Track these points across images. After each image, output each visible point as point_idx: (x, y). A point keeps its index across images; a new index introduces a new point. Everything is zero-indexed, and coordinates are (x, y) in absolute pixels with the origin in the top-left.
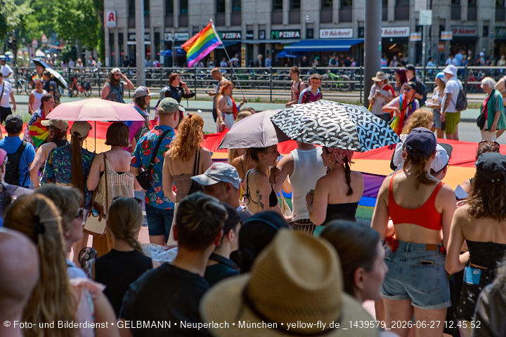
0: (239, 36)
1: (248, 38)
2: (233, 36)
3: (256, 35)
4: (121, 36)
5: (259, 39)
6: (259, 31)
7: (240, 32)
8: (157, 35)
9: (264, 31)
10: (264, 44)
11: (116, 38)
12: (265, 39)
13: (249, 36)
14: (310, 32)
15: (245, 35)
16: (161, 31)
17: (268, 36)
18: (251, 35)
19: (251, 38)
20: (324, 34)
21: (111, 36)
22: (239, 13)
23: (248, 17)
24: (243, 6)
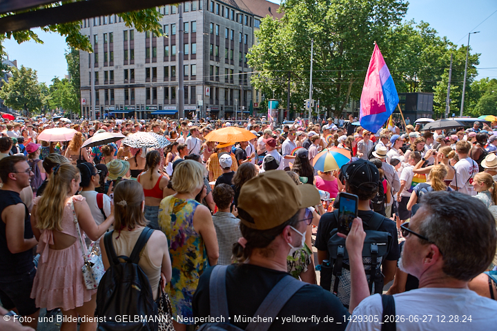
0: (134, 108)
2: (132, 108)
3: (140, 108)
4: (88, 108)
5: (142, 110)
8: (102, 108)
9: (143, 107)
10: (143, 112)
11: (86, 109)
12: (144, 110)
13: (138, 108)
14: (160, 107)
15: (136, 108)
16: (104, 106)
17: (145, 108)
19: (139, 110)
20: (166, 108)
21: (84, 108)
22: (134, 100)
23: (137, 102)
24: (136, 97)
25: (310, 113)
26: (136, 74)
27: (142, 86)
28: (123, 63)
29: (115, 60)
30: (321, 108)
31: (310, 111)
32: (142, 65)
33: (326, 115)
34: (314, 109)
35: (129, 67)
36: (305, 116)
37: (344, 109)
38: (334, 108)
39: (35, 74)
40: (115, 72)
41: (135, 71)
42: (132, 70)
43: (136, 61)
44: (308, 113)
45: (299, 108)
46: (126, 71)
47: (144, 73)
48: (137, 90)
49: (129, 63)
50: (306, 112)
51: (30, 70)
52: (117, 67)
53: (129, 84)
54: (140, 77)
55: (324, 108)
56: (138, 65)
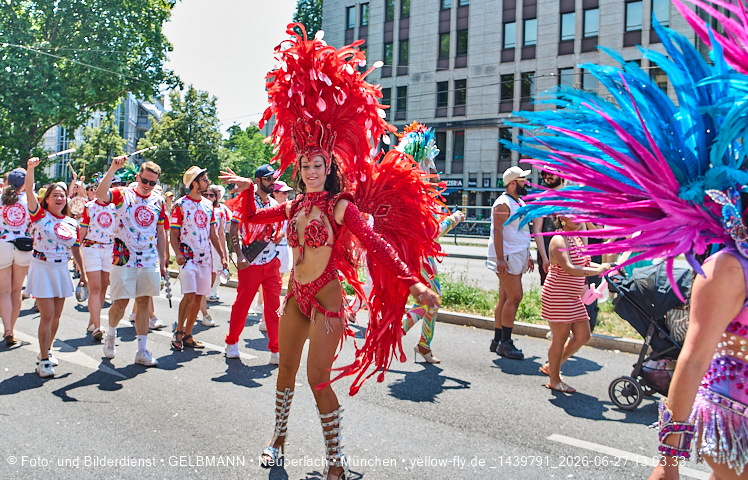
0: (460, 183)
1: (470, 186)
2: (454, 183)
3: (479, 183)
5: (483, 187)
6: (483, 180)
7: (462, 180)
9: (490, 180)
10: (489, 192)
12: (490, 187)
13: (471, 183)
15: (466, 183)
17: (494, 184)
18: (474, 183)
19: (475, 186)
22: (462, 161)
23: (471, 165)
24: (466, 154)
26: (470, 92)
27: (488, 123)
28: (434, 66)
29: (411, 59)
32: (490, 69)
35: (452, 75)
39: (213, 104)
40: (410, 92)
41: (469, 84)
42: (461, 84)
43: (473, 58)
46: (442, 86)
47: (496, 90)
48: (471, 135)
49: (394, 73)
51: (204, 96)
52: (417, 78)
53: (450, 119)
54: (483, 100)
56: (478, 69)
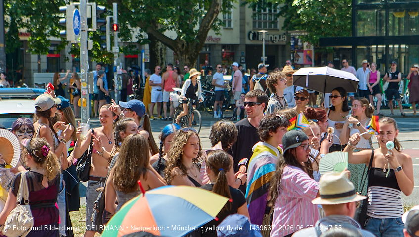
25: (84, 53)
30: (125, 34)
31: (85, 44)
33: (145, 57)
34: (98, 38)
36: (69, 64)
37: (211, 33)
38: (171, 34)
44: (76, 51)
45: (40, 33)
50: (67, 49)
55: (136, 33)
